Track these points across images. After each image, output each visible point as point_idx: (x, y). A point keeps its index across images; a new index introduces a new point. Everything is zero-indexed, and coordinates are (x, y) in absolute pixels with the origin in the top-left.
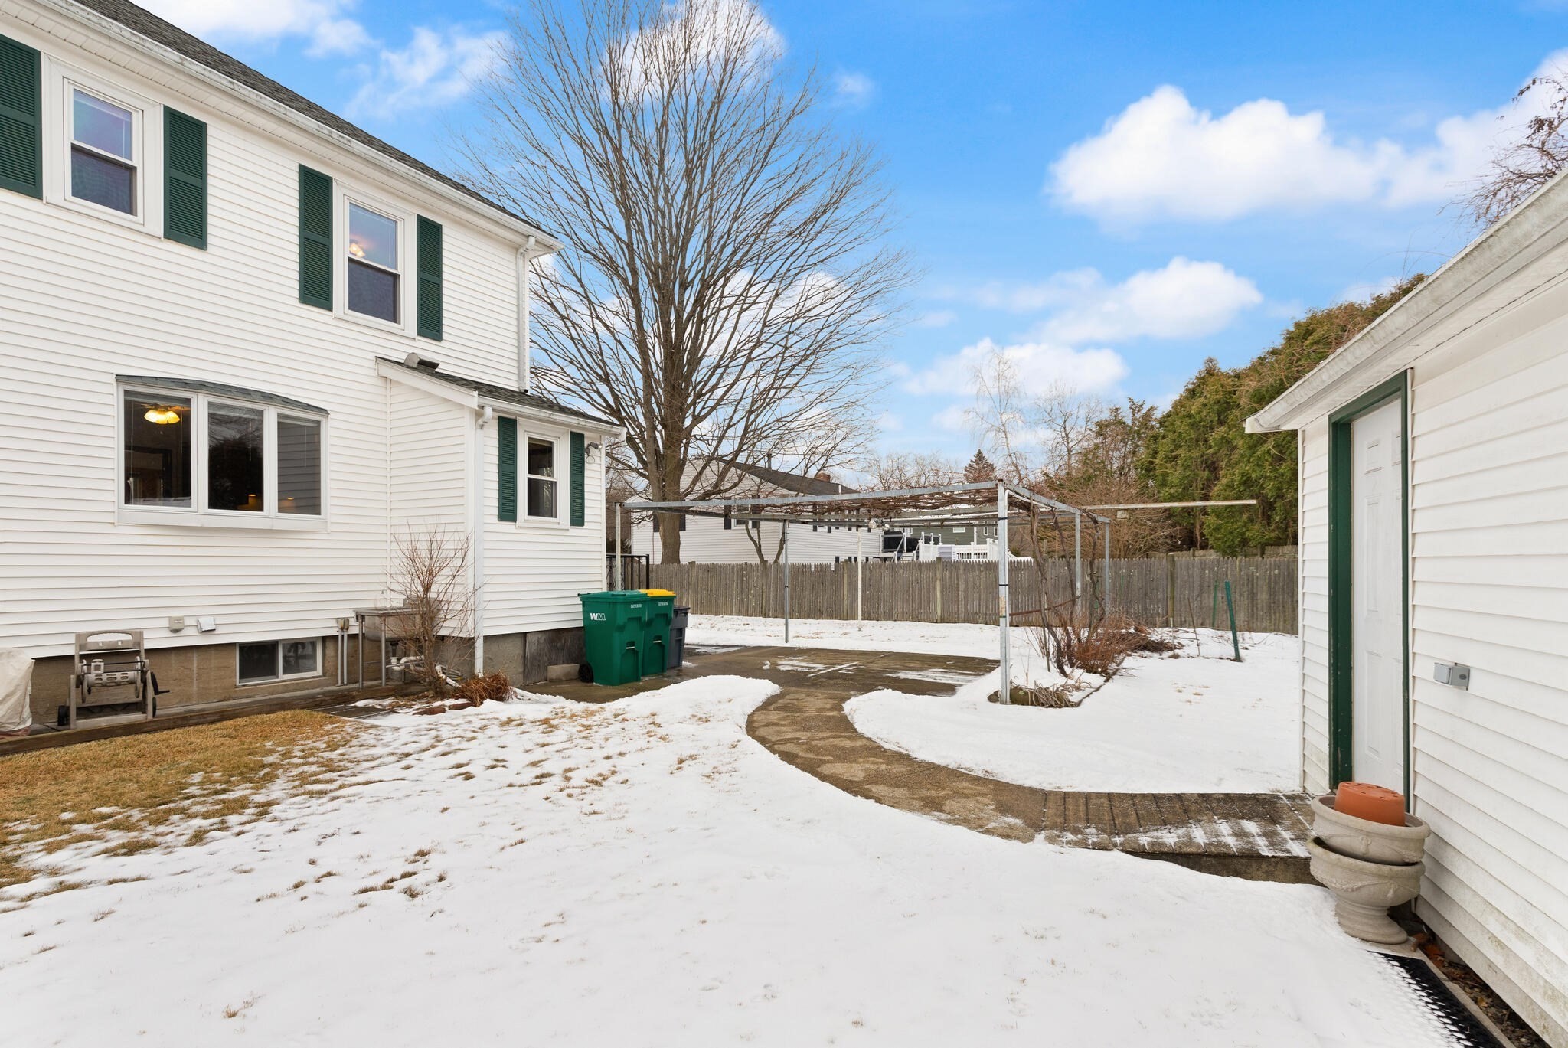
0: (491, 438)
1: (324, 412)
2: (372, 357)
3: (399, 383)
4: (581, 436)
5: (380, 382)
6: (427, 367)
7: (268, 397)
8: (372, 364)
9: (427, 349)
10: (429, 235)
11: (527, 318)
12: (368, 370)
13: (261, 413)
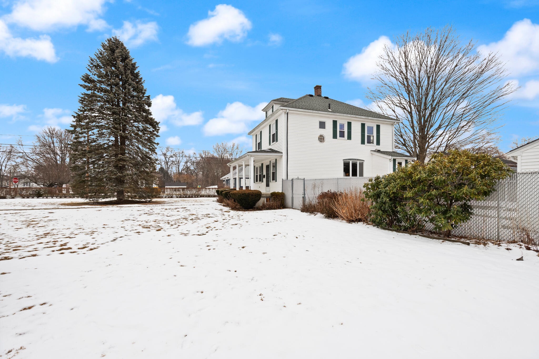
0: (392, 163)
1: (364, 161)
2: (370, 150)
3: (374, 154)
4: (407, 160)
5: (371, 154)
6: (379, 151)
7: (358, 160)
8: (370, 152)
9: (378, 148)
10: (378, 127)
11: (394, 141)
12: (369, 152)
13: (349, 162)
